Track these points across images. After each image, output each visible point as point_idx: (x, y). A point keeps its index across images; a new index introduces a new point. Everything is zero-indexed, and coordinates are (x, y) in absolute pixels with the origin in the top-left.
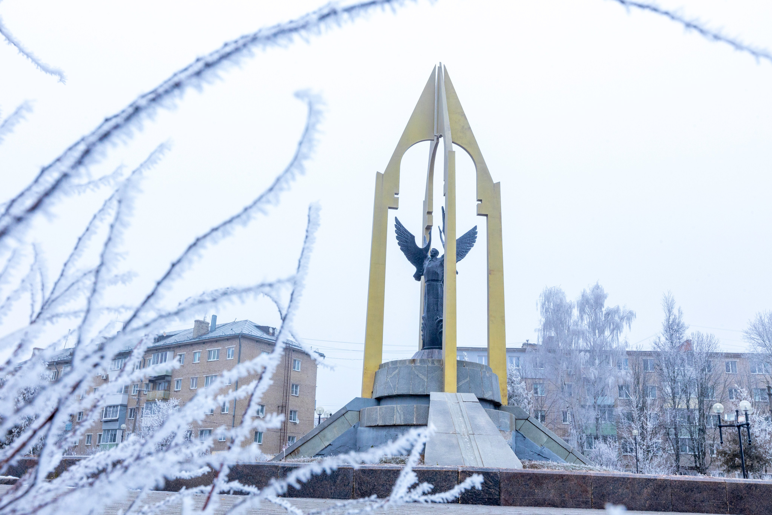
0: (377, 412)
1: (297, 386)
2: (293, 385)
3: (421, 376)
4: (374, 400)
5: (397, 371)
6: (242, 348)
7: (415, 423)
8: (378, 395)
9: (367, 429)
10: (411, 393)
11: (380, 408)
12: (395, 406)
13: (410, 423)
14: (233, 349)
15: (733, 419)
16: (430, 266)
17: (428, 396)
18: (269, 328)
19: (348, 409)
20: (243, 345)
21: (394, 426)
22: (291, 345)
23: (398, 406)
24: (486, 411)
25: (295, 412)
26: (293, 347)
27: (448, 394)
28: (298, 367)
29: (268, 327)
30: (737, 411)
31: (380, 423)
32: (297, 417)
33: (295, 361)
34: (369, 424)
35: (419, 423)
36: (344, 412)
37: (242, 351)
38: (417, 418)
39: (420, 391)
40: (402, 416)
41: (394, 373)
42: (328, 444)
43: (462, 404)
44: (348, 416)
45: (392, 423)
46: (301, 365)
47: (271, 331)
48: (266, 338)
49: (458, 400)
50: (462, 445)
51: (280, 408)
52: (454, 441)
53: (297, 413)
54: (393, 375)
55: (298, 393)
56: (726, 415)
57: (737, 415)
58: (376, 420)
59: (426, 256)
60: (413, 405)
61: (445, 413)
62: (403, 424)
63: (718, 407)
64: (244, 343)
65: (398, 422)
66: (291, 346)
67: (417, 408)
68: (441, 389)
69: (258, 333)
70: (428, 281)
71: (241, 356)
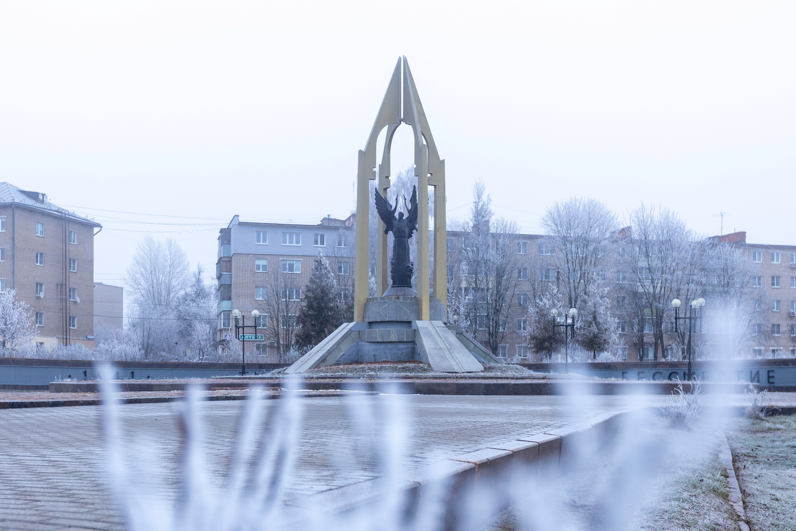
0: (376, 333)
1: (74, 261)
2: (70, 260)
3: (405, 308)
4: (367, 324)
5: (386, 305)
6: (16, 219)
7: (405, 340)
8: (370, 320)
9: (368, 344)
10: (399, 320)
11: (379, 331)
12: (391, 329)
13: (403, 340)
14: (4, 220)
15: (563, 320)
16: (399, 226)
17: (410, 322)
18: (38, 194)
19: (353, 330)
20: (16, 216)
21: (391, 342)
22: (67, 214)
23: (393, 329)
24: (451, 332)
25: (74, 289)
26: (70, 217)
27: (426, 322)
28: (75, 238)
29: (36, 192)
30: (566, 315)
31: (380, 340)
32: (76, 295)
33: (70, 232)
34: (370, 341)
35: (408, 340)
36: (350, 332)
37: (16, 223)
38: (406, 337)
39: (405, 319)
40: (396, 336)
41: (385, 306)
42: (342, 354)
43: (437, 329)
44: (352, 335)
45: (389, 340)
46: (78, 237)
47: (41, 197)
48: (40, 208)
49: (433, 326)
50: (447, 356)
51: (59, 286)
52: (443, 354)
53: (76, 291)
54: (383, 307)
55: (76, 269)
56: (559, 318)
57: (566, 318)
58: (376, 338)
59: (394, 217)
60: (404, 329)
61: (429, 335)
62: (397, 341)
63: (554, 312)
64: (18, 213)
65: (394, 340)
66: (68, 216)
67: (406, 331)
68: (419, 318)
69: (29, 202)
70: (398, 237)
71: (15, 228)
